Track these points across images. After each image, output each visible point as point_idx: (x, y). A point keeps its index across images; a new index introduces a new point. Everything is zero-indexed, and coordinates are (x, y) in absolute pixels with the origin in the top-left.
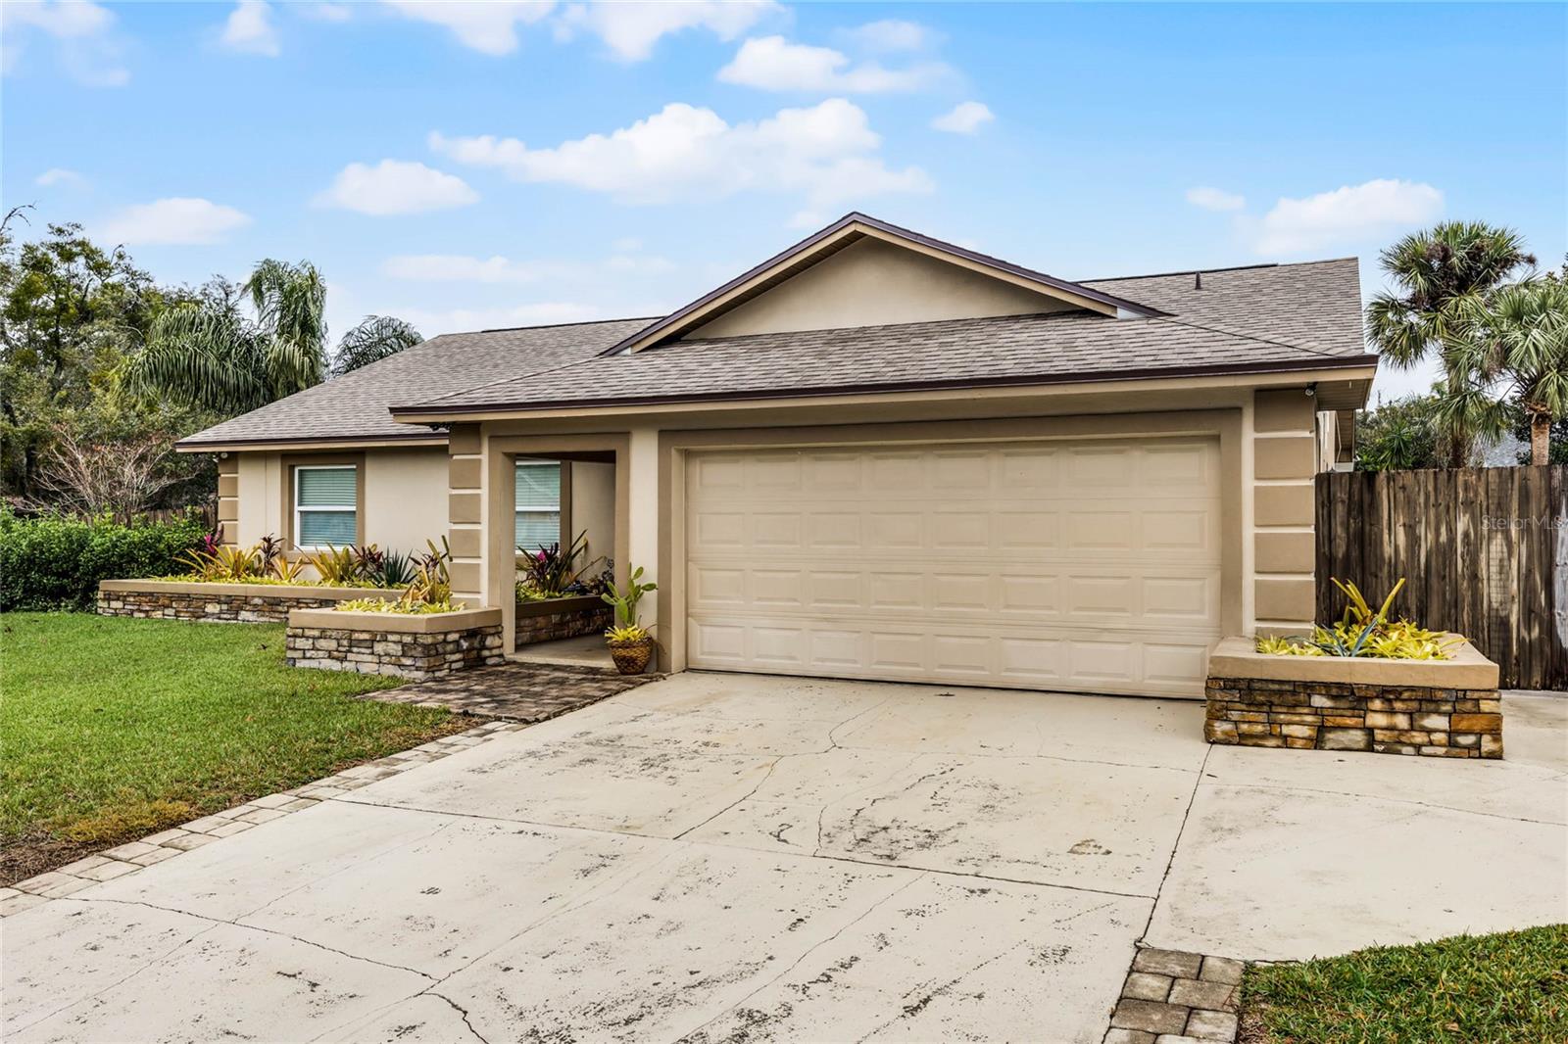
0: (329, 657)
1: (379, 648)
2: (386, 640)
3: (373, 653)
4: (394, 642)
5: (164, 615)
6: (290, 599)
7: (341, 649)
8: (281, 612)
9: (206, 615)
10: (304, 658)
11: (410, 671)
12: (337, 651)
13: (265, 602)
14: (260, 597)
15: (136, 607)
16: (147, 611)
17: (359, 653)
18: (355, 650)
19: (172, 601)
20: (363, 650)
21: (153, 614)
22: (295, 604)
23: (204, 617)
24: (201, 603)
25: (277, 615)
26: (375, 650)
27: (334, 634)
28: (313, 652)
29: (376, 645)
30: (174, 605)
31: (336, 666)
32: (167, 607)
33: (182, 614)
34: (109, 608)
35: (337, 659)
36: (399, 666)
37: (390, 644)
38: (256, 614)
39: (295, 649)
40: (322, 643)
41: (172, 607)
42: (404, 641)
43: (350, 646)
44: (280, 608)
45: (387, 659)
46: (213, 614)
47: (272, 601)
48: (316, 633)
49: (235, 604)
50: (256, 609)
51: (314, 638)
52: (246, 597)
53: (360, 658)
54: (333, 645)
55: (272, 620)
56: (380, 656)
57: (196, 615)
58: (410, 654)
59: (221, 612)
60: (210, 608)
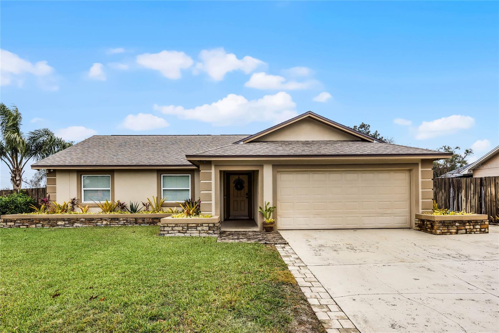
0: (179, 232)
1: (199, 228)
2: (202, 226)
3: (197, 230)
4: (206, 226)
5: (36, 226)
6: (98, 218)
7: (184, 229)
8: (94, 223)
9: (58, 225)
10: (168, 233)
11: (212, 235)
12: (182, 230)
13: (86, 220)
14: (84, 218)
15: (21, 224)
16: (27, 225)
17: (191, 230)
18: (190, 229)
19: (40, 221)
20: (193, 229)
21: (31, 226)
22: (100, 220)
23: (57, 226)
24: (55, 221)
25: (92, 224)
26: (198, 229)
27: (181, 225)
28: (172, 231)
29: (198, 227)
30: (41, 222)
31: (183, 235)
32: (38, 223)
33: (46, 226)
34: (6, 225)
35: (182, 233)
36: (207, 233)
37: (204, 227)
38: (82, 224)
39: (164, 231)
40: (176, 228)
41: (40, 223)
42: (210, 226)
43: (188, 228)
44: (93, 222)
45: (203, 231)
46: (61, 225)
47: (90, 219)
48: (174, 225)
49: (72, 221)
50: (82, 222)
51: (172, 227)
52: (77, 218)
53: (192, 232)
54: (181, 228)
55: (89, 226)
56: (200, 231)
57: (53, 226)
58: (212, 229)
59: (65, 224)
60: (59, 223)
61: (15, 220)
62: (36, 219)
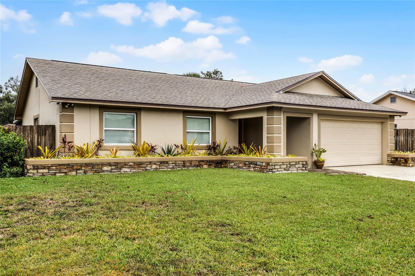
0: (284, 170)
1: (297, 166)
2: (299, 164)
3: (295, 168)
4: (301, 164)
5: (77, 173)
6: (147, 162)
7: (288, 167)
8: (143, 167)
9: (104, 171)
10: (278, 171)
11: (305, 171)
12: (287, 168)
13: (134, 164)
14: (132, 162)
15: (58, 171)
16: (66, 172)
17: (292, 168)
18: (291, 167)
19: (82, 167)
20: (293, 167)
21: (70, 173)
22: (149, 164)
23: (102, 172)
24: (100, 167)
25: (141, 168)
26: (296, 166)
27: (286, 163)
28: (280, 169)
29: (296, 165)
30: (83, 168)
31: (286, 172)
32: (79, 169)
33: (89, 172)
34: (38, 173)
35: (287, 170)
36: (302, 170)
37: (300, 165)
38: (130, 169)
39: (275, 169)
40: (283, 166)
41: (82, 170)
42: (304, 164)
43: (290, 166)
44: (143, 166)
45: (299, 169)
46: (107, 171)
47: (139, 163)
48: (281, 164)
49: (119, 166)
50: (131, 167)
51: (280, 165)
52: (125, 162)
53: (293, 169)
54: (285, 166)
55: (139, 170)
56: (297, 168)
57: (98, 172)
58: (305, 167)
59: (112, 169)
60: (105, 168)
61: (50, 167)
62: (77, 164)
